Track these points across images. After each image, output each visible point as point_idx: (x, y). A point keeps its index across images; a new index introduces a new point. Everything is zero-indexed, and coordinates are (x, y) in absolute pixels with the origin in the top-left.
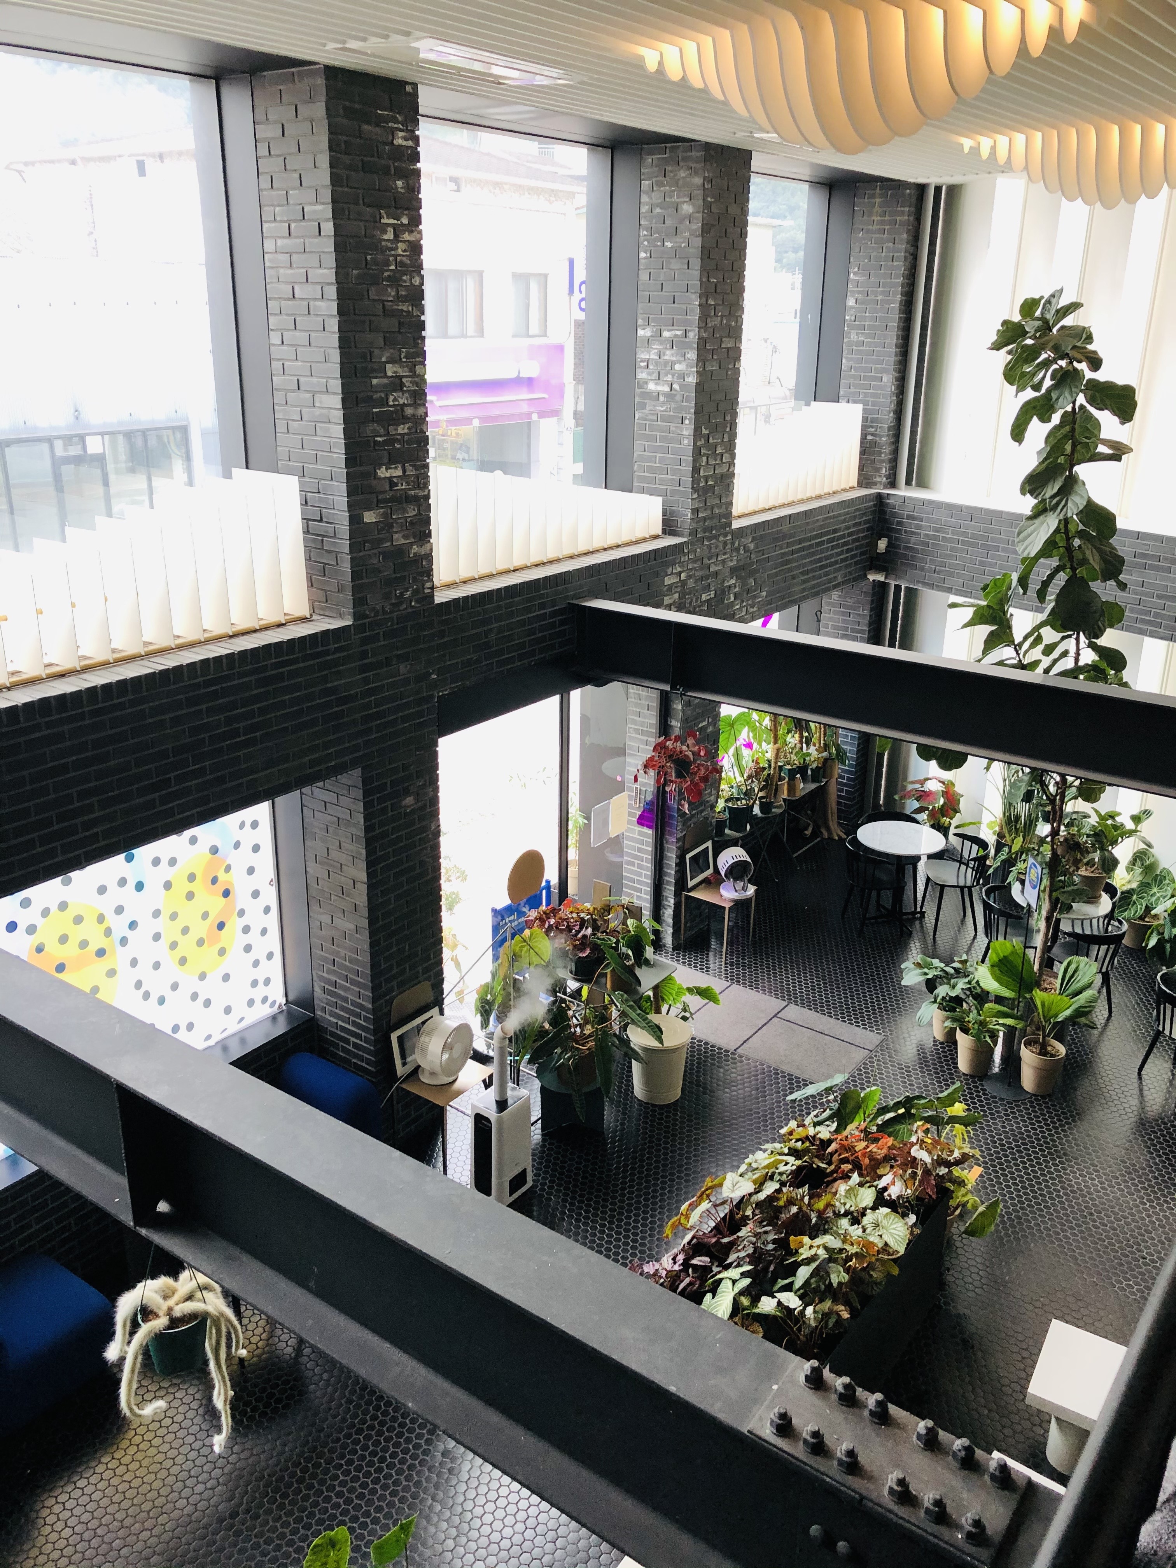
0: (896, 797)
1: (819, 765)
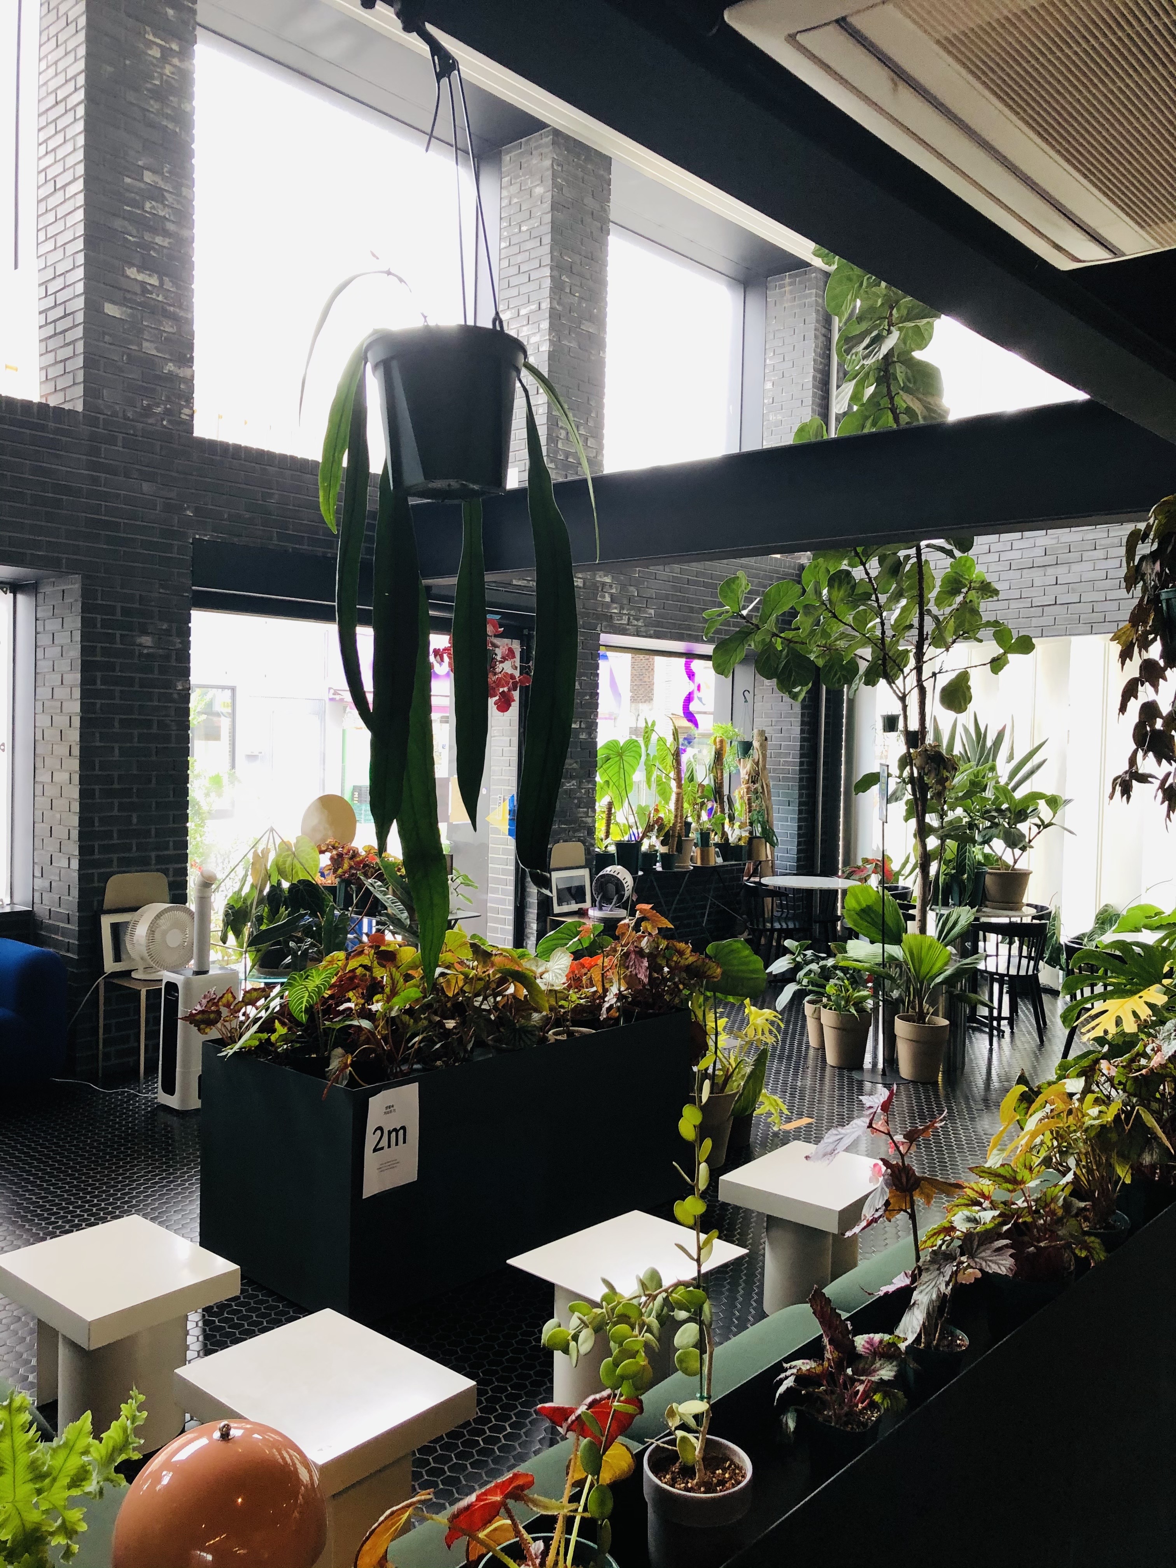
1: (742, 843)
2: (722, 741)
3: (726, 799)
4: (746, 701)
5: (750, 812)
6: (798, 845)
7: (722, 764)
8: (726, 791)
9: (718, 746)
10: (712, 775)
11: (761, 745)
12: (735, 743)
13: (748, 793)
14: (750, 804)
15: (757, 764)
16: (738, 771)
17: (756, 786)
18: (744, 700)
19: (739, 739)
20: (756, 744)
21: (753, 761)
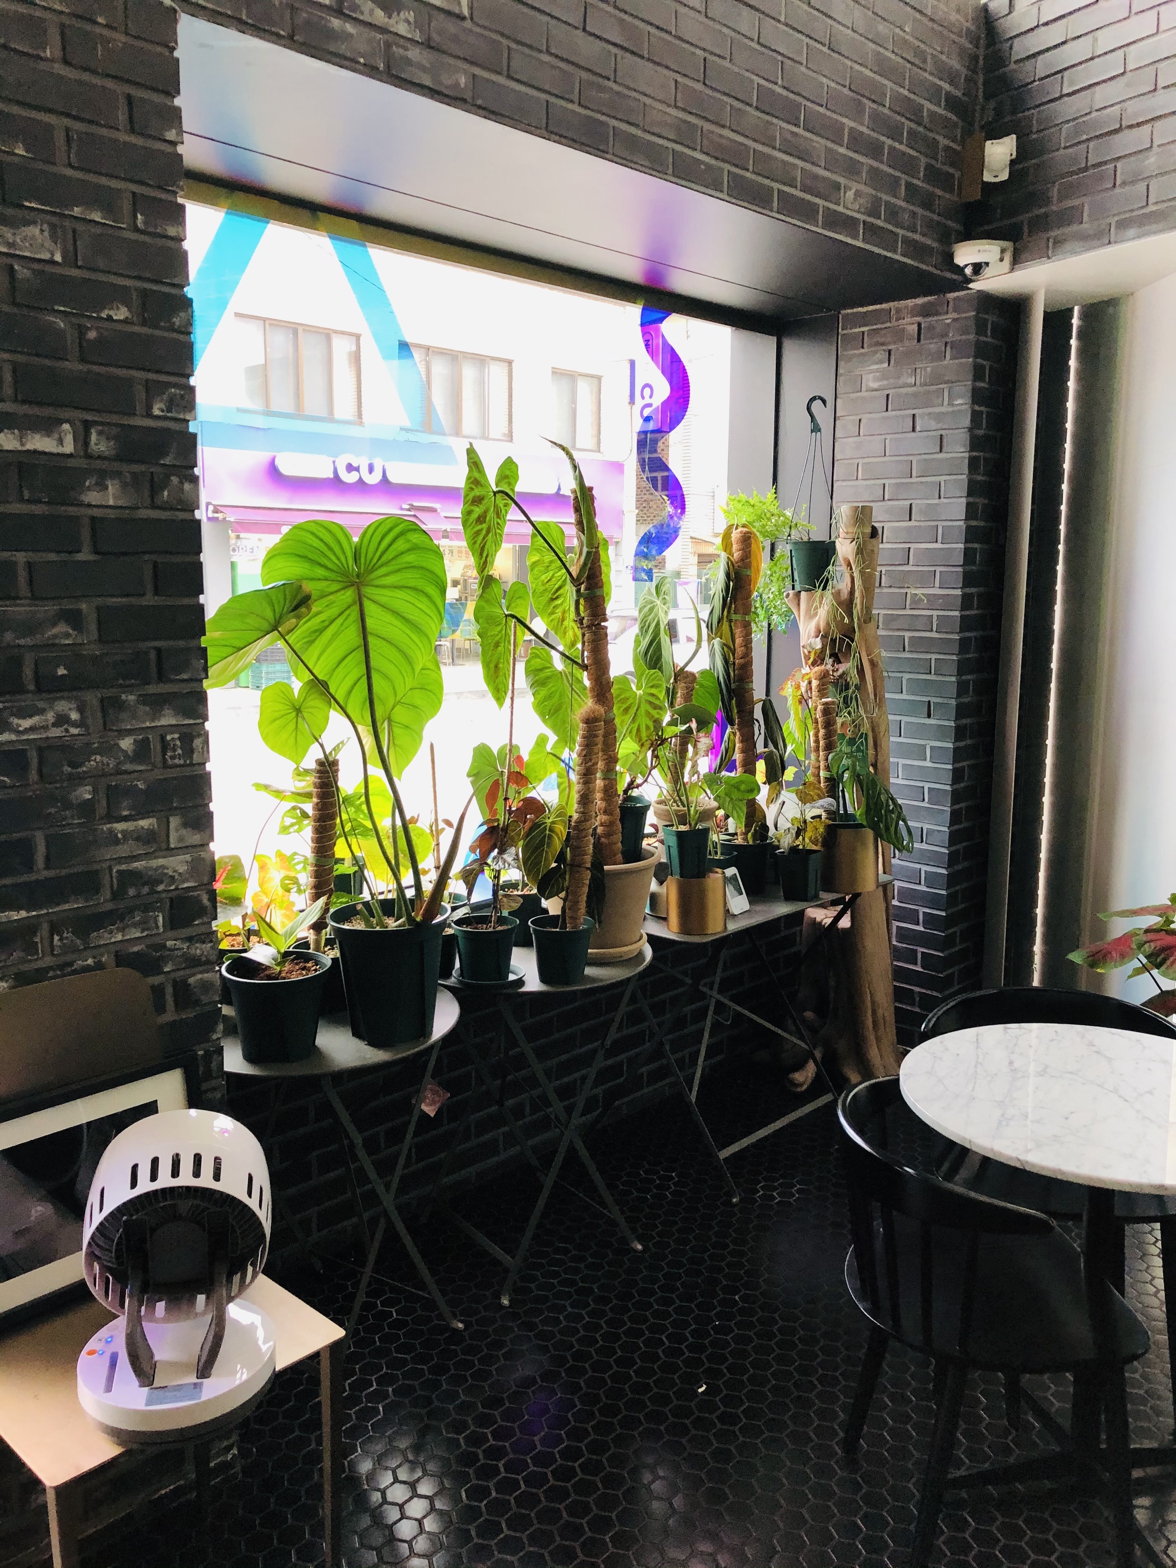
0: (1076, 957)
1: (807, 842)
2: (747, 540)
3: (758, 714)
4: (816, 429)
5: (829, 747)
6: (952, 822)
7: (747, 609)
8: (758, 691)
9: (737, 555)
10: (717, 641)
11: (860, 551)
12: (784, 550)
13: (822, 692)
14: (829, 724)
15: (847, 607)
16: (794, 626)
17: (842, 668)
18: (808, 425)
19: (795, 536)
20: (845, 549)
21: (837, 595)
